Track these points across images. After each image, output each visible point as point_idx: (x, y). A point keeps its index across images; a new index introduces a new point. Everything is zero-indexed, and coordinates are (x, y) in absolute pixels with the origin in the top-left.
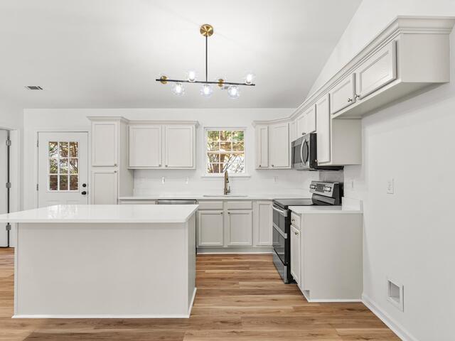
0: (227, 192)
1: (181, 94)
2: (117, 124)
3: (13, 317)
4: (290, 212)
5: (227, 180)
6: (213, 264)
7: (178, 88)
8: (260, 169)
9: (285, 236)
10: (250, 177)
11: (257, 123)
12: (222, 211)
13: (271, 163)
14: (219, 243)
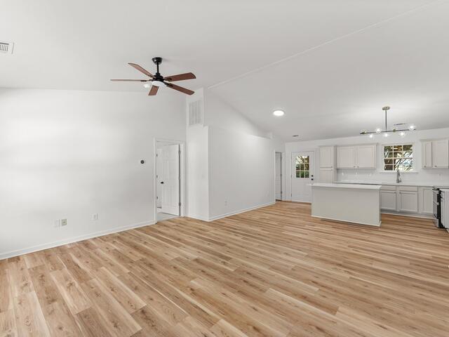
0: (398, 181)
4: (440, 192)
5: (399, 174)
8: (425, 168)
9: (438, 204)
10: (417, 173)
11: (422, 141)
12: (395, 191)
13: (434, 165)
14: (394, 209)
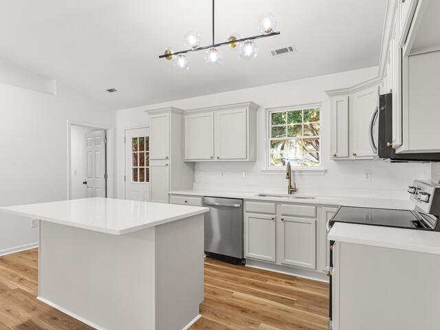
0: (292, 190)
1: (185, 68)
2: (168, 115)
3: (38, 298)
6: (253, 284)
7: (181, 62)
10: (326, 171)
11: (332, 93)
12: (274, 216)
13: (353, 151)
14: (270, 258)
